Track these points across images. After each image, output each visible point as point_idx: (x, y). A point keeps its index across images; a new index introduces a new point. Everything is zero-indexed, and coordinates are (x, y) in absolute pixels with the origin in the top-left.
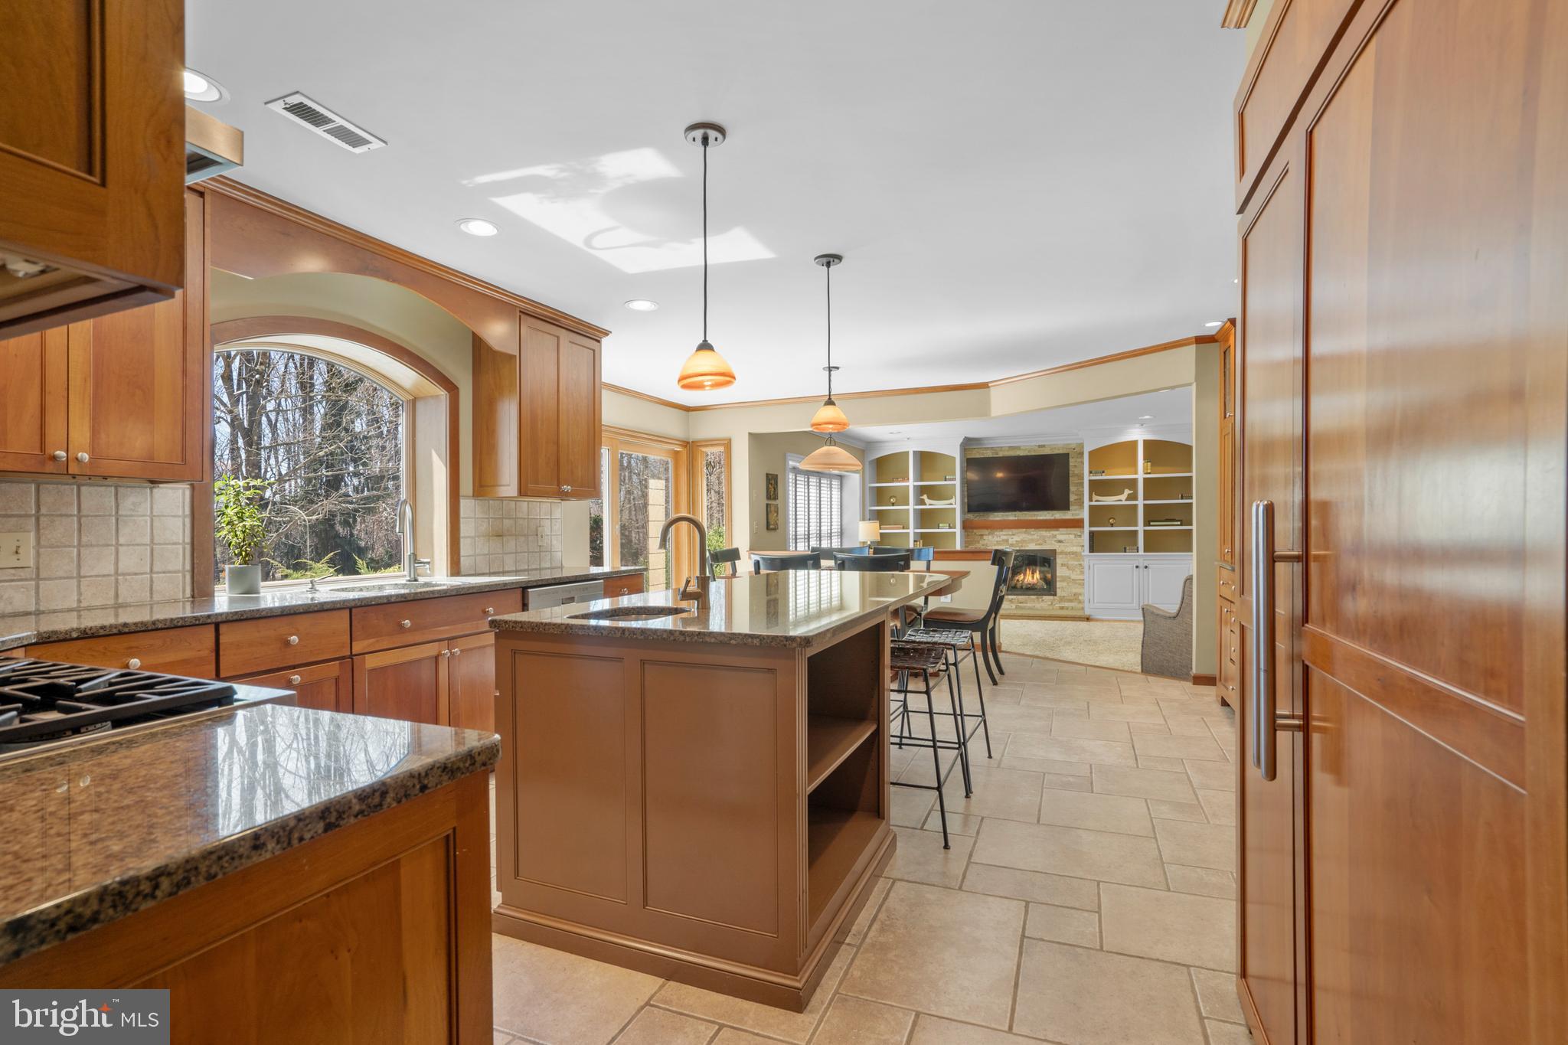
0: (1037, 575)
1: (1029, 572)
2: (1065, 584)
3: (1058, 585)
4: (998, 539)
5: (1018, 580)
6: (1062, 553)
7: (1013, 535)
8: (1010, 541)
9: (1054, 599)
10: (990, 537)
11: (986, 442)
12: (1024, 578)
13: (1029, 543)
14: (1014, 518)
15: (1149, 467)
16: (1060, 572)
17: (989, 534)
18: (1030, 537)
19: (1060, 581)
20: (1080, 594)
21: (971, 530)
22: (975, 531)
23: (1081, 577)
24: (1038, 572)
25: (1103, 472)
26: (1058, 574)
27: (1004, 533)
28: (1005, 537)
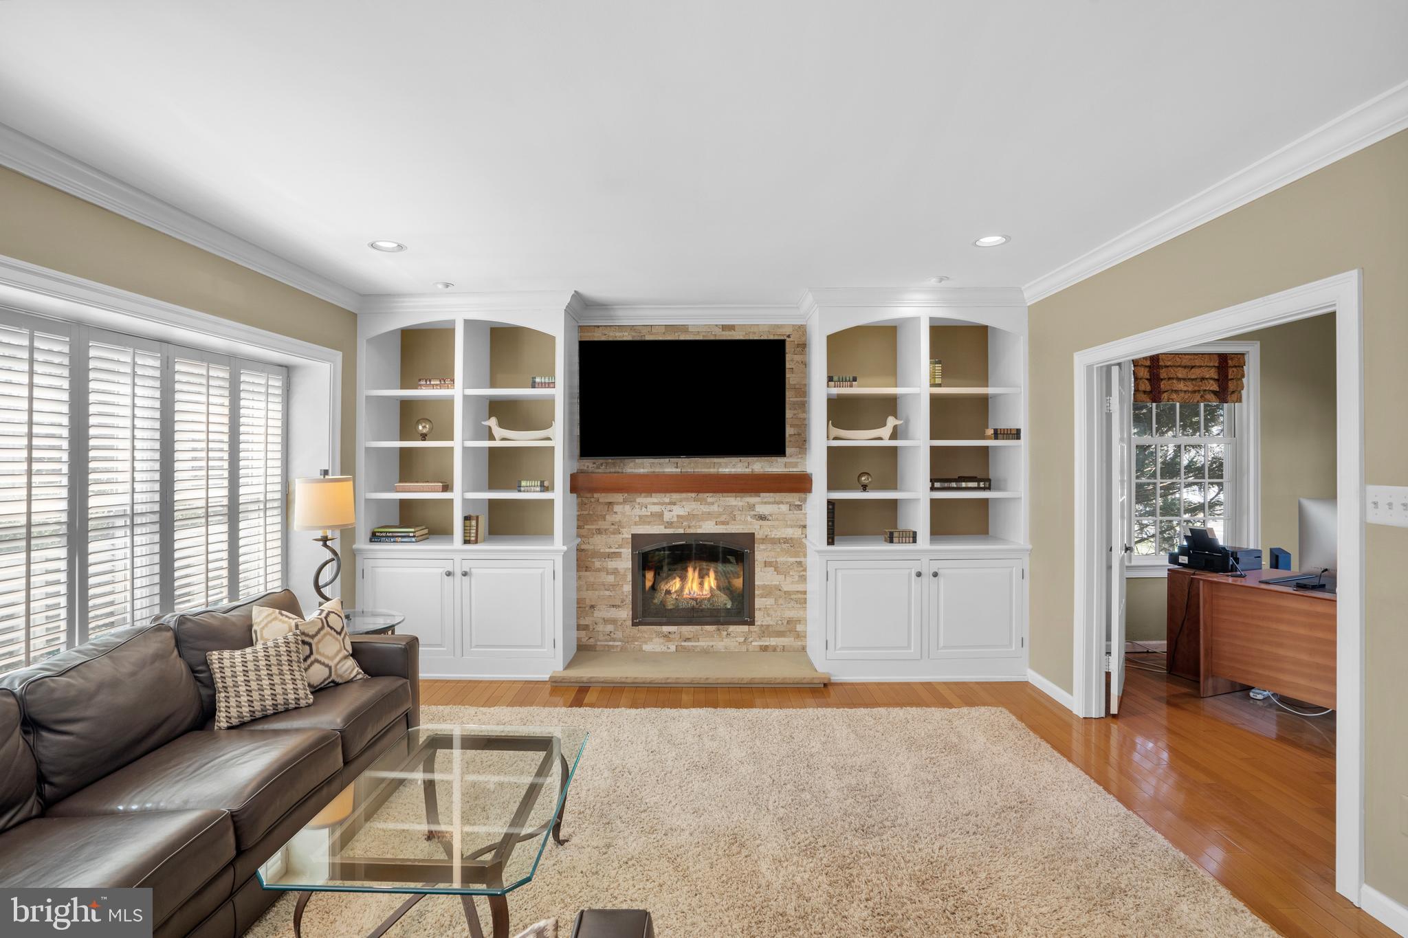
0: (711, 581)
1: (692, 574)
2: (770, 601)
3: (759, 603)
4: (644, 512)
5: (668, 592)
6: (765, 540)
7: (674, 504)
8: (667, 516)
9: (750, 632)
10: (627, 507)
11: (620, 313)
12: (682, 588)
13: (703, 520)
14: (674, 470)
15: (938, 372)
16: (763, 577)
17: (625, 502)
18: (705, 508)
19: (762, 596)
20: (799, 621)
21: (589, 495)
22: (596, 495)
23: (800, 587)
24: (712, 574)
25: (855, 379)
26: (756, 583)
27: (655, 500)
28: (656, 509)
